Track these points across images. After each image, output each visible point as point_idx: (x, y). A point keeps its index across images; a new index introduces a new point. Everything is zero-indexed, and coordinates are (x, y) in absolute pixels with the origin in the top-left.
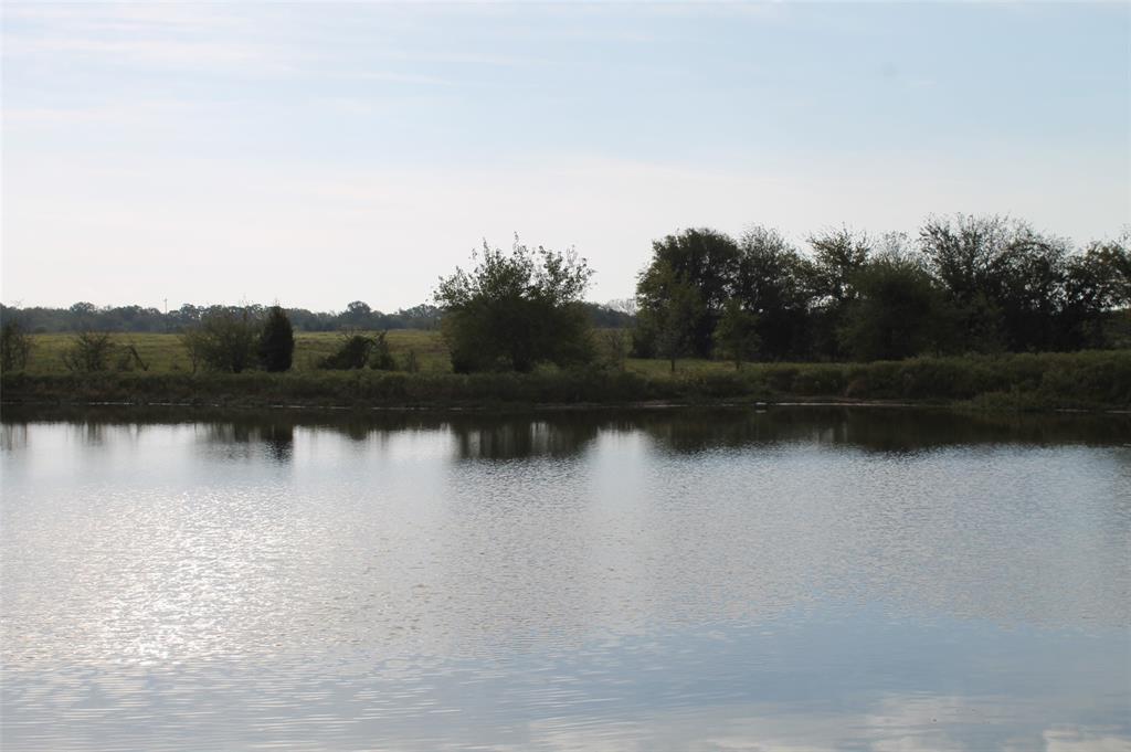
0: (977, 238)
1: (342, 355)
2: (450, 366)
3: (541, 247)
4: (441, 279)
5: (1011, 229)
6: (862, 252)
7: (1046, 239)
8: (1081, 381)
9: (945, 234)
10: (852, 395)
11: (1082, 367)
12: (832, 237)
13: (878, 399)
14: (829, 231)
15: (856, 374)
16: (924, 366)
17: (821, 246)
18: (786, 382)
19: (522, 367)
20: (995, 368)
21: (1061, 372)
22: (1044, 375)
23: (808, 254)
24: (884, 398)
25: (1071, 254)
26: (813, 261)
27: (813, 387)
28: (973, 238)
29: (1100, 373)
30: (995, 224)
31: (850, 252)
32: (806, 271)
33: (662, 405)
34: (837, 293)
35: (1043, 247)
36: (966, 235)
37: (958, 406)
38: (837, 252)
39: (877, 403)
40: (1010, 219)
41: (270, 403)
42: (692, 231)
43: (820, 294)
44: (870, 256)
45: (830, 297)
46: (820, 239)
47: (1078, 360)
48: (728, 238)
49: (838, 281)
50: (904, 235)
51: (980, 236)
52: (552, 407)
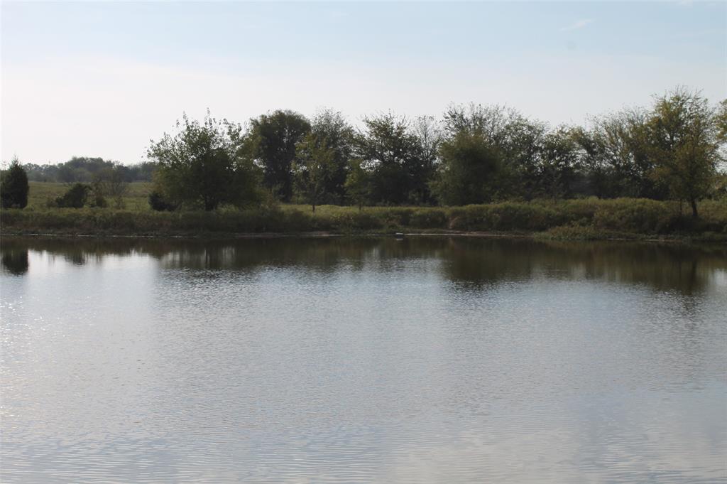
0: (482, 121)
1: (67, 196)
2: (148, 206)
3: (224, 120)
4: (152, 141)
5: (506, 115)
6: (401, 129)
7: (531, 121)
8: (621, 219)
9: (461, 116)
10: (454, 228)
11: (621, 209)
12: (379, 117)
13: (475, 231)
14: (378, 115)
15: (455, 214)
16: (507, 208)
17: (372, 124)
18: (405, 219)
19: (210, 206)
20: (558, 210)
21: (606, 213)
22: (595, 215)
23: (362, 129)
24: (478, 230)
25: (548, 133)
26: (367, 136)
27: (424, 222)
28: (480, 120)
29: (635, 214)
30: (496, 111)
31: (392, 129)
32: (360, 141)
33: (325, 235)
34: (381, 157)
35: (530, 128)
36: (474, 119)
37: (536, 236)
38: (383, 129)
39: (475, 234)
40: (506, 108)
41: (27, 232)
42: (279, 112)
43: (369, 158)
44: (406, 132)
45: (377, 161)
46: (371, 120)
47: (617, 205)
48: (304, 118)
49: (382, 149)
50: (432, 118)
51: (485, 120)
52: (247, 236)
